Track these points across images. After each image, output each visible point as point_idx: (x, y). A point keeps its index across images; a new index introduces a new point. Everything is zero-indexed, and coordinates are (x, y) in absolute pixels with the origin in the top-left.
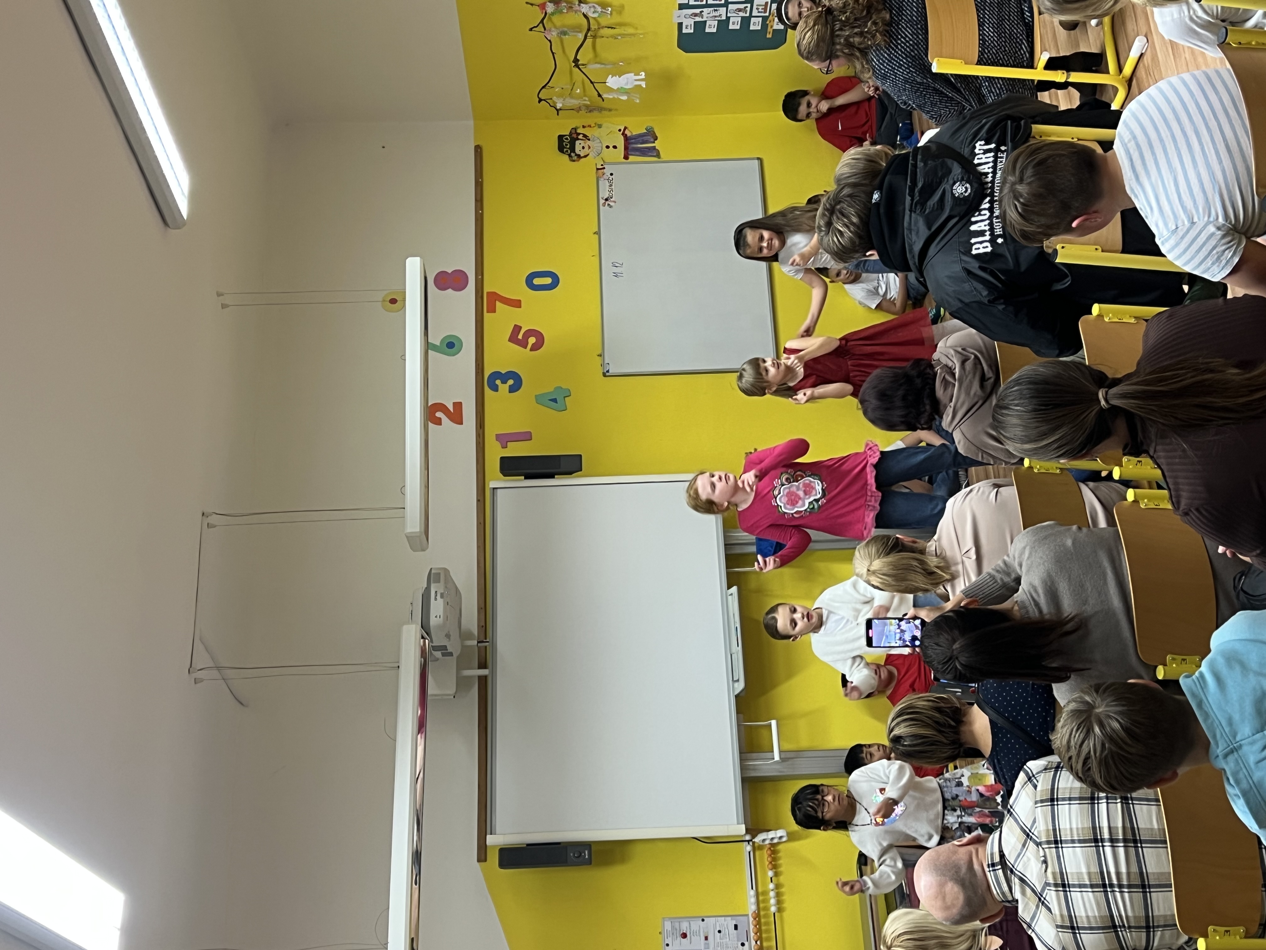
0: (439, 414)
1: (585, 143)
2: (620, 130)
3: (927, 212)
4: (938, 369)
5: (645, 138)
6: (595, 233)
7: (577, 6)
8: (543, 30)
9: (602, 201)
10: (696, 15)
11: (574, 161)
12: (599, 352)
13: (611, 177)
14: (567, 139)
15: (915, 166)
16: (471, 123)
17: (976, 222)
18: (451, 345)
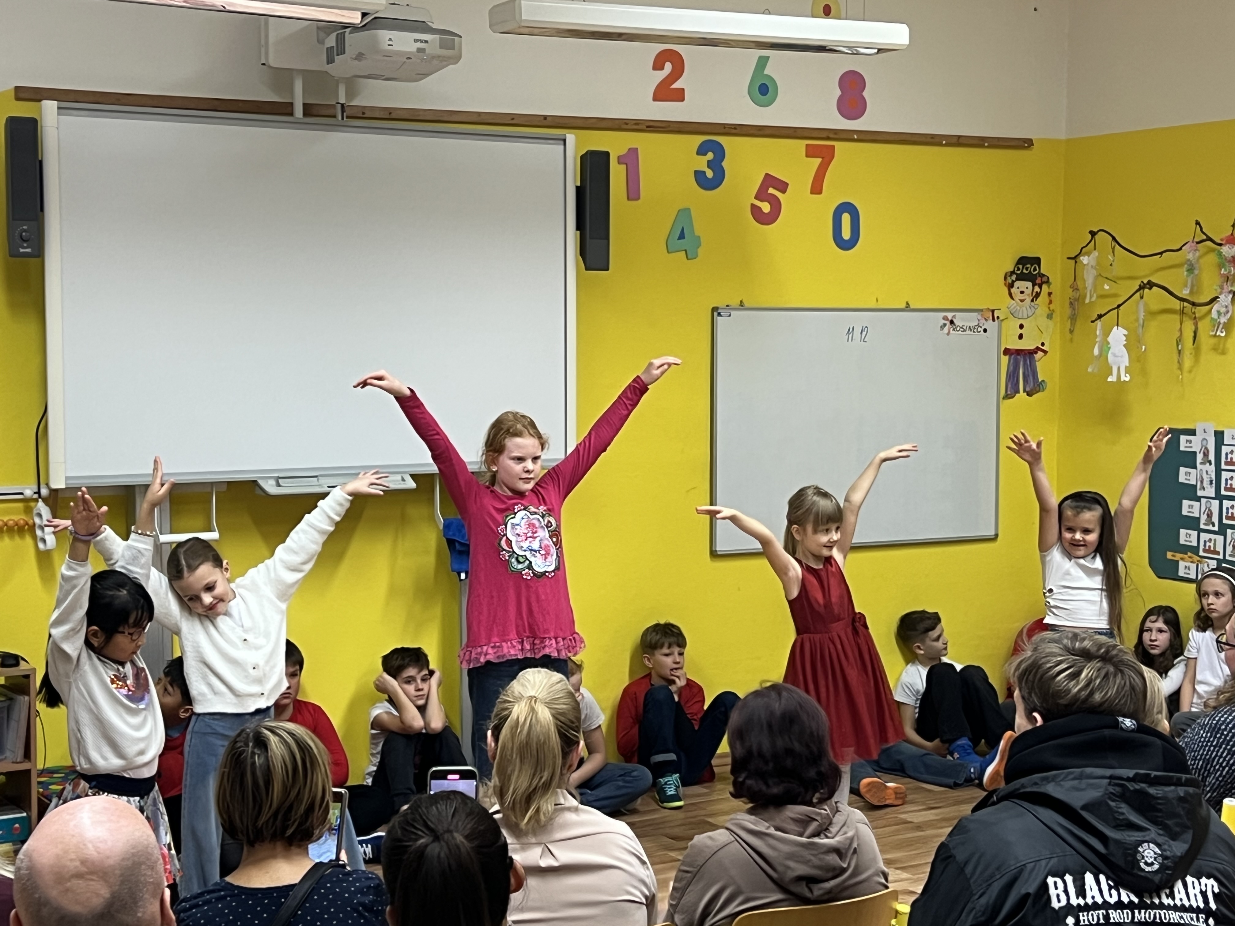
0: (668, 67)
1: (1028, 295)
2: (1043, 344)
3: (1112, 804)
4: (825, 810)
5: (1031, 379)
6: (907, 304)
7: (1230, 288)
8: (1197, 240)
9: (950, 315)
10: (1206, 454)
11: (1005, 279)
12: (747, 305)
13: (982, 330)
14: (1035, 270)
15: (1178, 783)
16: (1063, 137)
17: (1098, 882)
18: (764, 89)
